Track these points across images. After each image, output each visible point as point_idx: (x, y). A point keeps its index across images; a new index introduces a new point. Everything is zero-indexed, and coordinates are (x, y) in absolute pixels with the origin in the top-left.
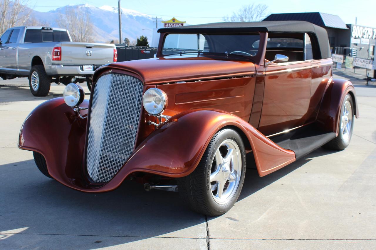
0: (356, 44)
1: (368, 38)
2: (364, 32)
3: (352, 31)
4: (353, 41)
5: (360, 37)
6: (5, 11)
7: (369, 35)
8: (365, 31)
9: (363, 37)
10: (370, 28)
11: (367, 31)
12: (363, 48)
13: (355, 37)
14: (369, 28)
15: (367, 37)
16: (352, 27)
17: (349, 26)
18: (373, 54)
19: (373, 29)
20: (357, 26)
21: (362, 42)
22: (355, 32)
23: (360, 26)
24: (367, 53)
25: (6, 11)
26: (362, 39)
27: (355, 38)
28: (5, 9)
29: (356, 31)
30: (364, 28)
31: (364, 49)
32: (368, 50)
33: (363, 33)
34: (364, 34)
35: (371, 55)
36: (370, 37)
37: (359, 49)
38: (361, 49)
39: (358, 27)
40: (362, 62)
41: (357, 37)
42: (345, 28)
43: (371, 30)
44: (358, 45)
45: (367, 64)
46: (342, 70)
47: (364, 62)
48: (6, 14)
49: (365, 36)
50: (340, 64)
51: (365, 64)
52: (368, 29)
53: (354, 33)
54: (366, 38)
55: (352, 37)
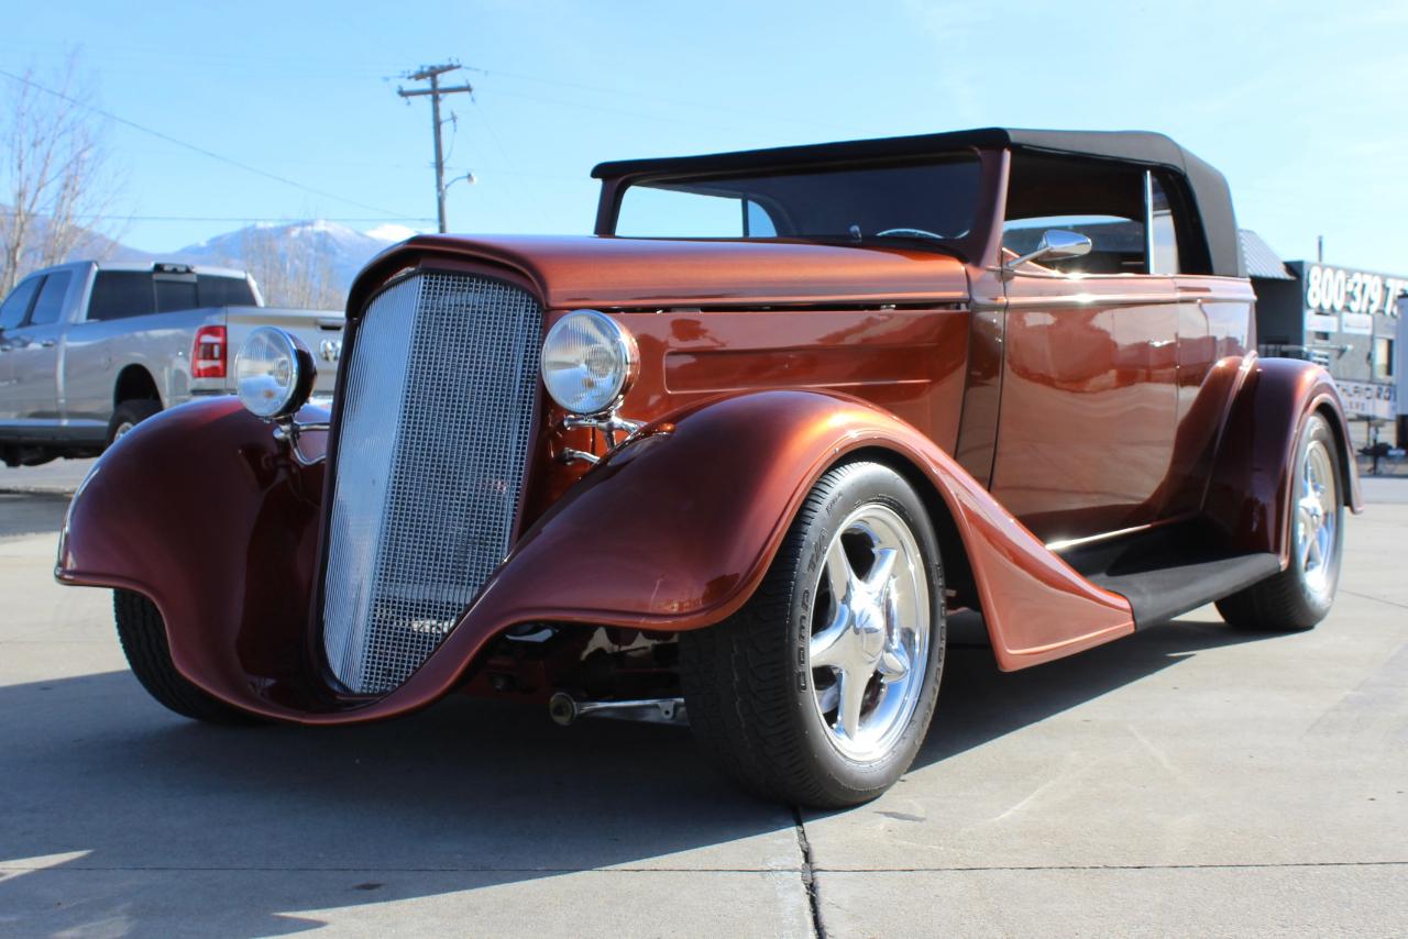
0: (1325, 336)
1: (1368, 312)
2: (1350, 289)
3: (1308, 286)
4: (1312, 322)
5: (1338, 307)
6: (18, 245)
7: (1371, 302)
8: (1355, 285)
9: (1347, 309)
10: (1374, 274)
11: (1364, 286)
12: (1350, 347)
13: (1320, 307)
14: (1368, 273)
15: (1364, 309)
16: (1306, 273)
17: (1294, 268)
18: (1389, 371)
19: (1384, 277)
20: (1323, 269)
21: (1347, 326)
22: (1320, 291)
23: (1335, 269)
24: (1366, 368)
25: (23, 246)
26: (1346, 315)
27: (1320, 312)
28: (19, 238)
29: (1320, 286)
30: (1350, 273)
31: (1353, 351)
32: (1369, 357)
33: (1347, 293)
34: (1351, 296)
35: (1381, 375)
36: (1373, 308)
37: (1336, 354)
38: (1342, 351)
39: (1329, 272)
40: (1350, 395)
41: (1326, 306)
42: (1282, 274)
43: (1377, 281)
44: (1331, 337)
45: (1368, 398)
47: (1356, 392)
48: (23, 256)
49: (1354, 306)
51: (1362, 399)
52: (1367, 279)
53: (1314, 295)
54: (1360, 312)
55: (1309, 307)
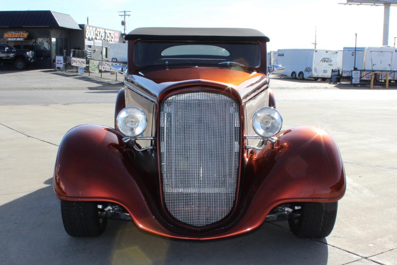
0: (90, 46)
1: (101, 39)
2: (96, 33)
3: (86, 32)
4: (87, 43)
5: (94, 38)
7: (102, 36)
8: (98, 31)
9: (96, 39)
10: (102, 29)
11: (100, 32)
12: (97, 50)
13: (89, 38)
14: (101, 28)
15: (100, 39)
16: (85, 28)
17: (82, 26)
18: (106, 57)
19: (105, 29)
20: (90, 27)
21: (96, 44)
22: (89, 34)
23: (93, 27)
24: (101, 56)
26: (95, 40)
27: (89, 40)
29: (89, 32)
30: (96, 28)
31: (97, 51)
32: (102, 53)
33: (96, 34)
34: (97, 35)
35: (104, 57)
36: (102, 38)
37: (93, 52)
38: (95, 51)
39: (91, 28)
41: (91, 38)
42: (78, 28)
43: (103, 31)
44: (92, 47)
46: (86, 75)
49: (98, 38)
50: (83, 69)
52: (101, 30)
53: (87, 35)
54: (99, 39)
55: (86, 38)
